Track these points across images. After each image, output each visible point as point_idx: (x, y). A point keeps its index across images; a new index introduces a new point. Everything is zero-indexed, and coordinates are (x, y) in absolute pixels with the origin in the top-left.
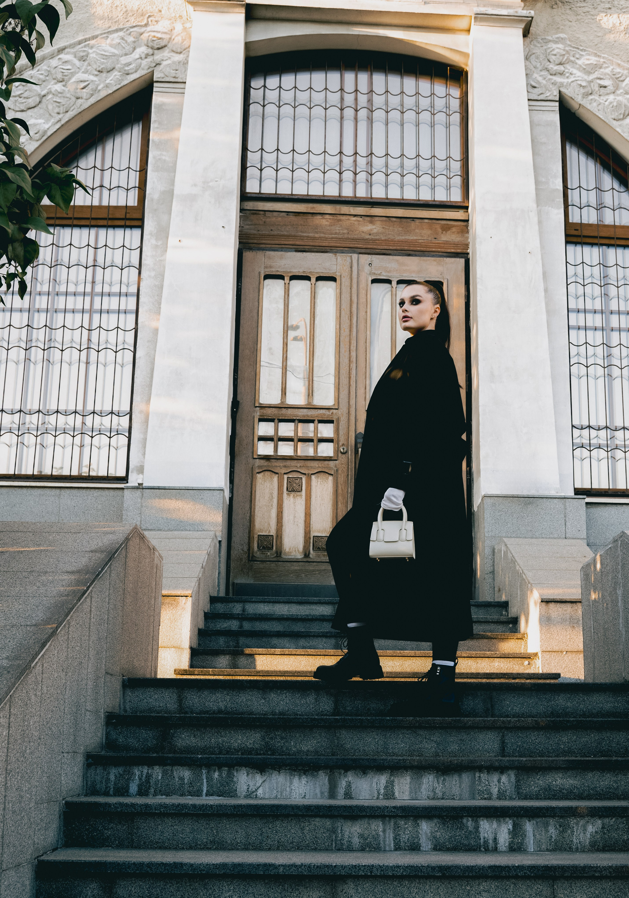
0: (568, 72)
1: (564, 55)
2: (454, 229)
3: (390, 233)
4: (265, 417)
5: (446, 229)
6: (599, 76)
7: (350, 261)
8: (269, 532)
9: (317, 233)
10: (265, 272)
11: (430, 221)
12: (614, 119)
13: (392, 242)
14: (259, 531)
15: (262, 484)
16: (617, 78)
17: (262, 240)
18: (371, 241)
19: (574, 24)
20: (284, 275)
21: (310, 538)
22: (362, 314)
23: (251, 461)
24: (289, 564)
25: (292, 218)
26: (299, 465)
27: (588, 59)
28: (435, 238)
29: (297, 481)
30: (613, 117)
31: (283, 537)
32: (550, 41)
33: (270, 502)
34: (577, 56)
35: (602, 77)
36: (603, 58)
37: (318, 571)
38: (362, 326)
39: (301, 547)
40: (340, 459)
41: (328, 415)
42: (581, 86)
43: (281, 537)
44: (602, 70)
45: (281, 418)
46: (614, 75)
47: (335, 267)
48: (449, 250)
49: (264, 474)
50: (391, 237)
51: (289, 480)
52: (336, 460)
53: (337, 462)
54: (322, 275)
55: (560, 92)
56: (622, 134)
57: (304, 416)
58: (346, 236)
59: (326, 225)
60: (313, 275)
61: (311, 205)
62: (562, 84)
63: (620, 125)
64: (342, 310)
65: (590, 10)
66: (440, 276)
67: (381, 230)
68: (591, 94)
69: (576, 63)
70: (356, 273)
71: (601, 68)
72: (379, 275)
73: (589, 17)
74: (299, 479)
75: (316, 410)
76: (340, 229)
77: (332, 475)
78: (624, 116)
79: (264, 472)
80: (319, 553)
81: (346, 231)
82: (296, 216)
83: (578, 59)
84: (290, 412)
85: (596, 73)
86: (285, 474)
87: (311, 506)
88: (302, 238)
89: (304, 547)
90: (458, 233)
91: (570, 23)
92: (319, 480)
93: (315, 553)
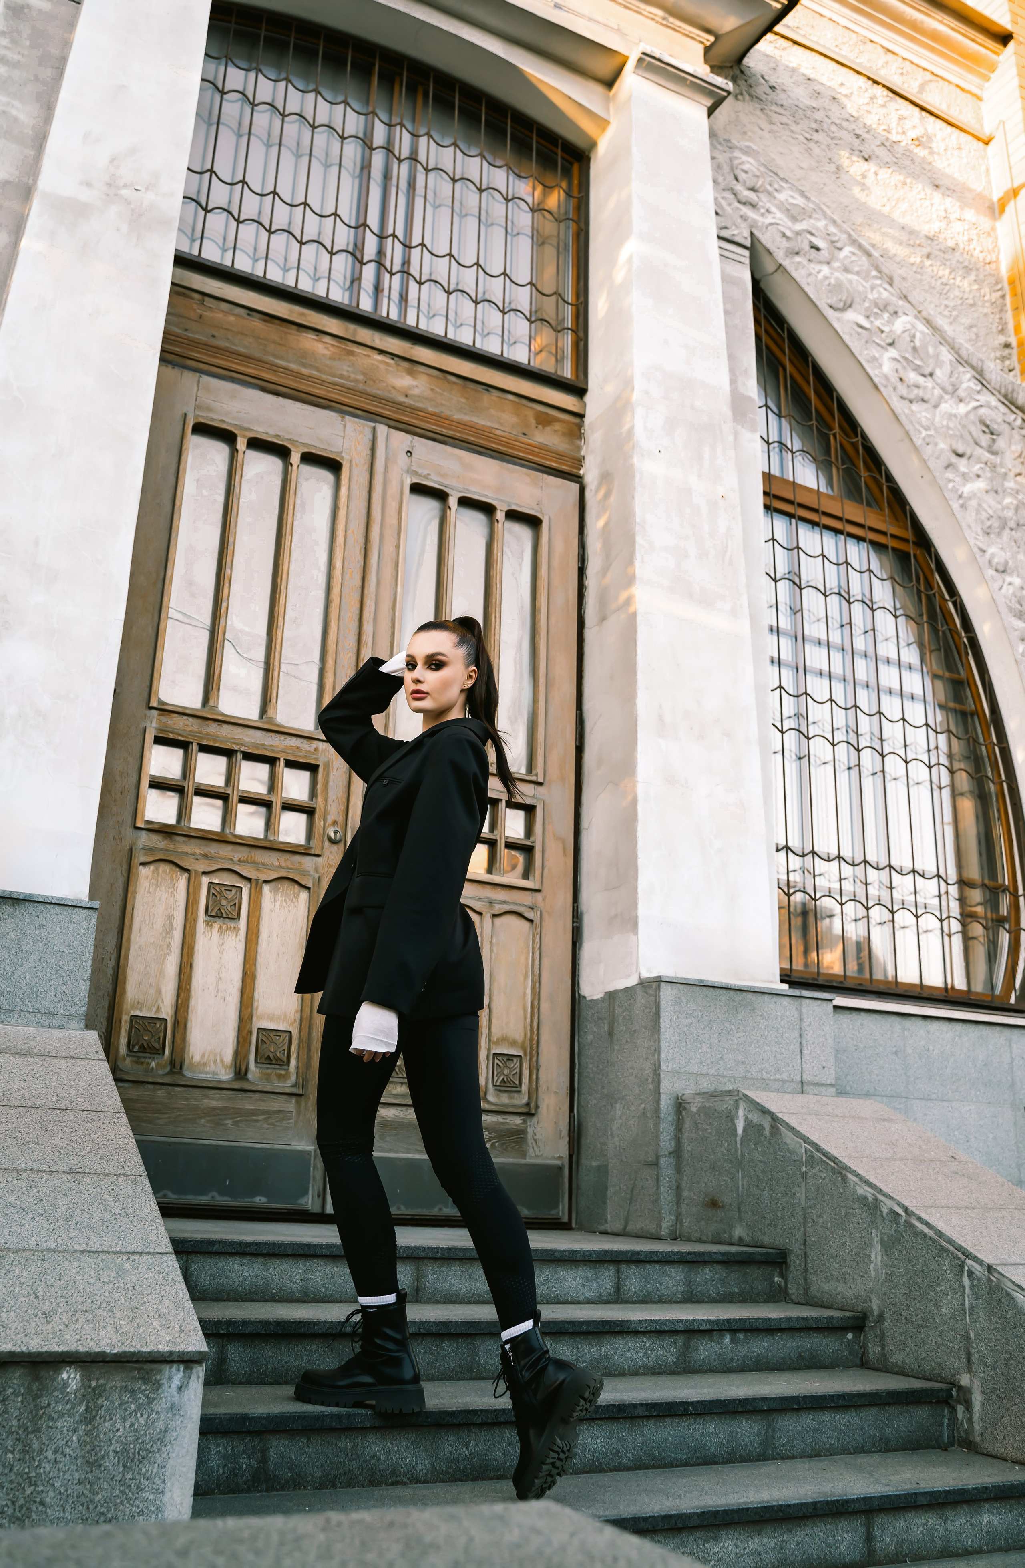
0: (763, 207)
1: (757, 177)
2: (557, 426)
3: (444, 402)
4: (171, 736)
5: (544, 421)
6: (810, 229)
7: (371, 437)
8: (158, 1009)
9: (304, 365)
10: (197, 416)
11: (516, 399)
12: (831, 307)
13: (447, 422)
14: (133, 1007)
15: (149, 892)
16: (833, 242)
17: (193, 351)
18: (408, 410)
19: (765, 134)
20: (236, 432)
21: (251, 1033)
22: (389, 548)
23: (128, 831)
24: (197, 1093)
25: (257, 324)
26: (236, 857)
27: (792, 197)
28: (525, 434)
29: (230, 895)
30: (829, 301)
31: (189, 1025)
32: (736, 147)
33: (164, 938)
34: (776, 186)
35: (814, 232)
36: (814, 202)
37: (264, 1112)
38: (387, 573)
39: (228, 1056)
40: (326, 853)
41: (308, 752)
42: (784, 235)
43: (185, 1027)
44: (812, 221)
45: (205, 743)
46: (828, 235)
47: (339, 442)
48: (547, 463)
49: (157, 869)
50: (447, 413)
51: (212, 891)
52: (318, 856)
53: (319, 860)
54: (314, 451)
55: (752, 234)
56: (841, 334)
57: (256, 746)
58: (361, 386)
59: (324, 355)
60: (296, 447)
61: (298, 309)
62: (755, 221)
63: (838, 319)
64: (349, 532)
65: (789, 122)
66: (536, 507)
67: (428, 393)
68: (797, 253)
69: (775, 198)
70: (383, 463)
71: (810, 217)
72: (426, 477)
73: (788, 133)
74: (234, 890)
75: (282, 737)
76: (350, 369)
77: (308, 888)
78: (845, 304)
79: (156, 864)
80: (269, 1071)
81: (360, 377)
82: (265, 321)
83: (776, 190)
84: (226, 731)
85: (804, 222)
86: (204, 873)
87: (259, 957)
88: (274, 368)
89: (237, 1053)
90: (564, 434)
91: (760, 132)
92: (279, 897)
93: (258, 1070)
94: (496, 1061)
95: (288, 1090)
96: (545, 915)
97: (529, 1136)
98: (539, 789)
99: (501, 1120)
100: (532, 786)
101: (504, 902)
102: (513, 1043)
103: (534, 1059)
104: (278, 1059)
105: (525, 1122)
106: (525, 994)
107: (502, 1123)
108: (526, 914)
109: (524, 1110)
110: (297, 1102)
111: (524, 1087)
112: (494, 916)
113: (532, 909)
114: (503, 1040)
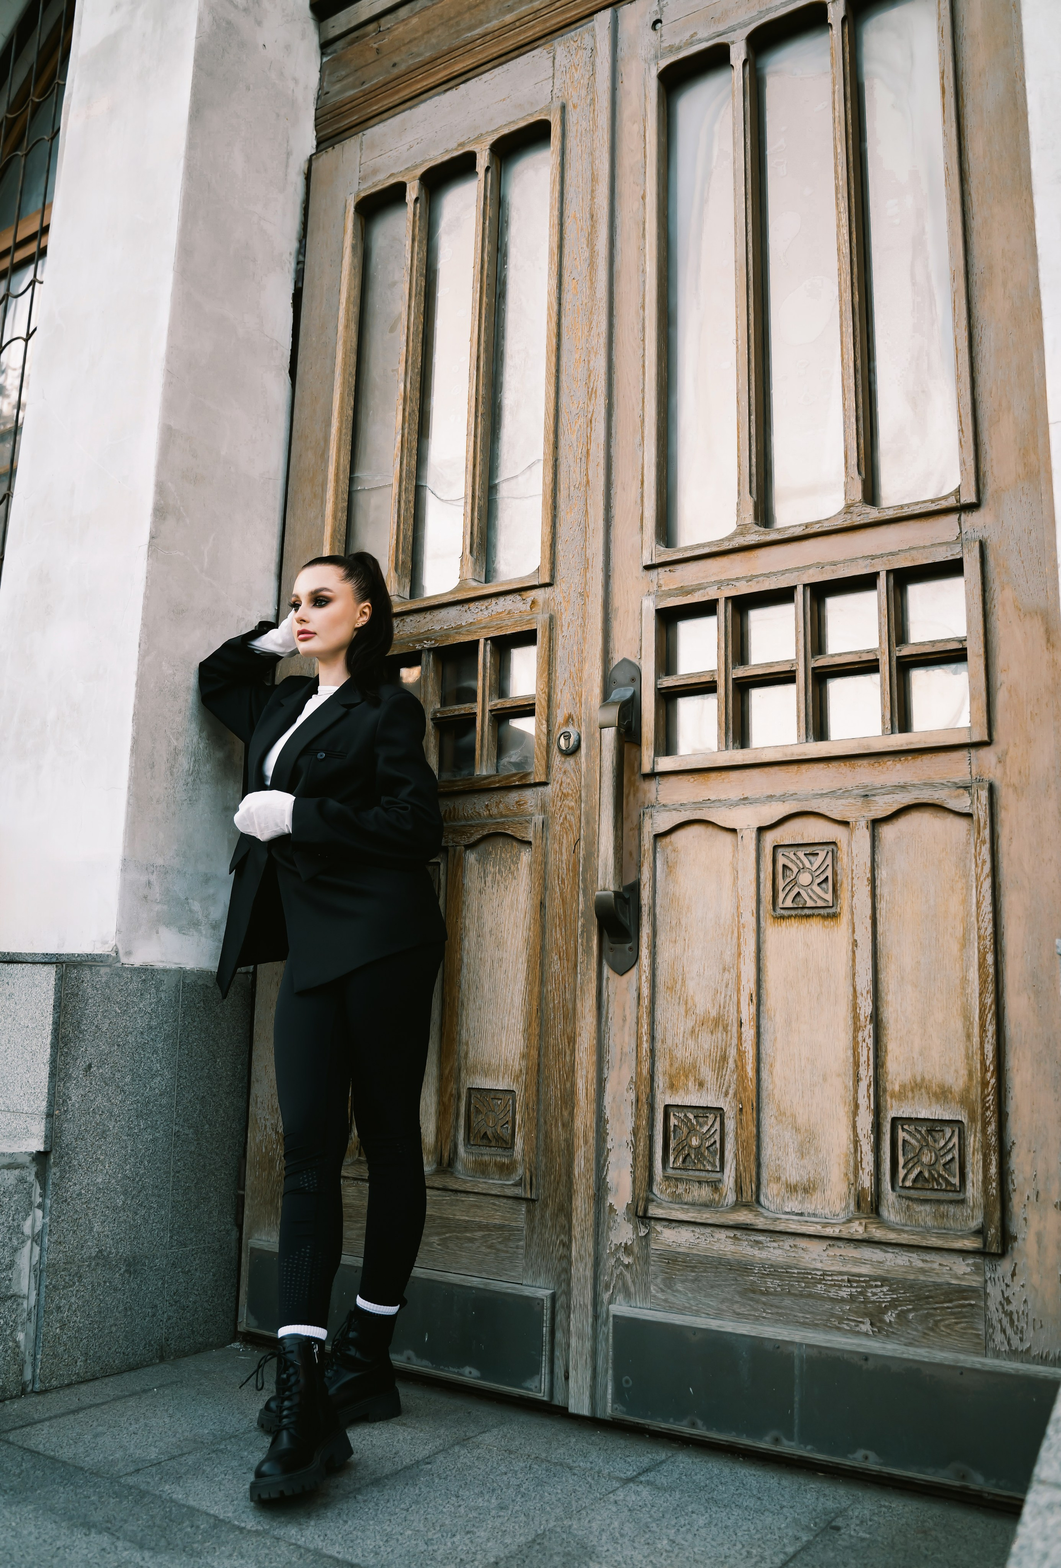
10: (358, 193)
20: (405, 178)
21: (457, 1097)
37: (481, 1227)
39: (432, 1132)
40: (556, 775)
41: (527, 612)
47: (547, 88)
52: (544, 784)
53: (548, 790)
54: (510, 131)
60: (483, 142)
72: (688, 44)
75: (486, 603)
77: (528, 844)
80: (485, 1158)
89: (440, 1130)
92: (490, 868)
93: (472, 1158)
94: (901, 1135)
95: (509, 1192)
96: (1005, 796)
97: (993, 1304)
98: (971, 520)
99: (920, 1264)
100: (953, 518)
101: (903, 787)
102: (942, 1094)
103: (992, 1128)
104: (499, 1138)
105: (978, 1270)
106: (964, 980)
107: (923, 1271)
108: (952, 804)
109: (970, 1244)
110: (527, 1212)
111: (973, 1191)
112: (876, 823)
113: (966, 788)
114: (917, 1086)
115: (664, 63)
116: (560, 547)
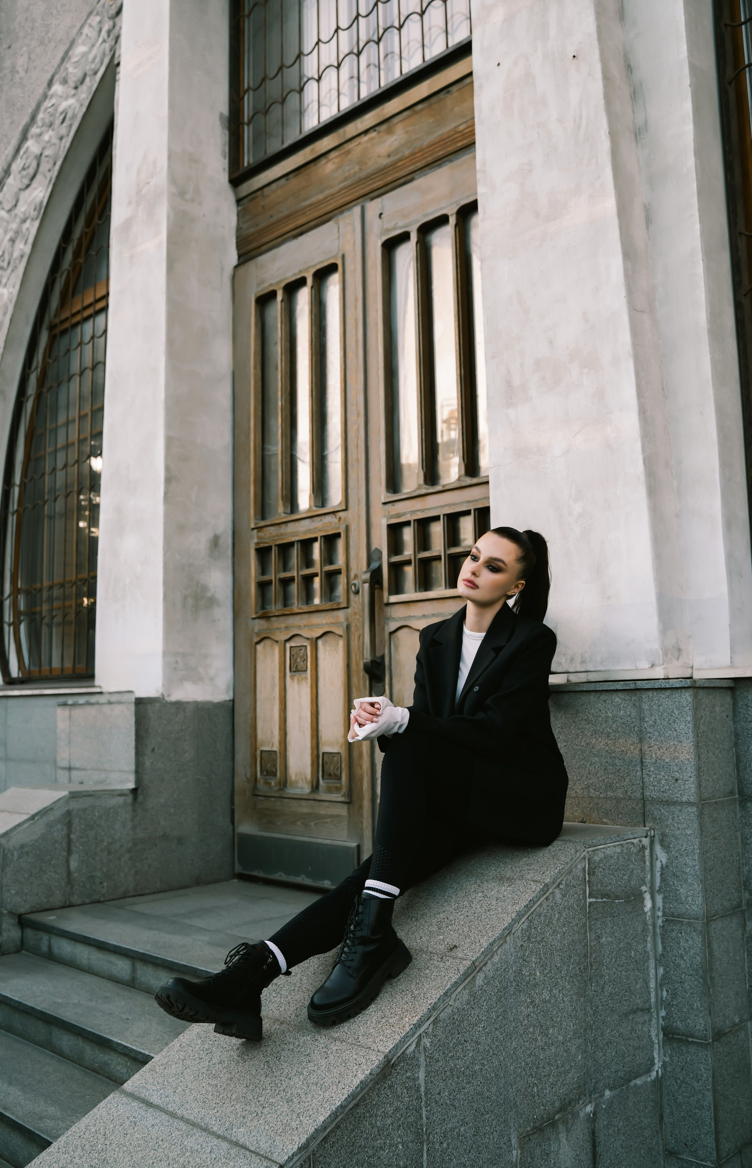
3: (417, 136)
4: (263, 545)
7: (360, 219)
8: (272, 744)
9: (322, 191)
10: (257, 294)
14: (261, 745)
15: (262, 662)
18: (389, 169)
20: (276, 288)
21: (319, 757)
23: (250, 623)
24: (294, 803)
25: (294, 182)
26: (300, 624)
29: (301, 654)
31: (287, 755)
33: (270, 695)
37: (331, 816)
39: (308, 773)
40: (352, 603)
41: (334, 524)
43: (284, 755)
45: (279, 543)
47: (338, 243)
49: (264, 644)
50: (419, 145)
51: (292, 653)
52: (347, 608)
53: (349, 610)
54: (319, 268)
58: (357, 177)
59: (333, 171)
60: (306, 275)
67: (404, 139)
72: (394, 228)
74: (302, 650)
75: (320, 519)
76: (349, 167)
77: (341, 636)
79: (264, 641)
81: (357, 168)
84: (290, 528)
86: (286, 641)
89: (312, 773)
92: (328, 648)
93: (325, 785)
95: (340, 799)
104: (335, 775)
110: (349, 809)
115: (385, 238)
116: (350, 491)
